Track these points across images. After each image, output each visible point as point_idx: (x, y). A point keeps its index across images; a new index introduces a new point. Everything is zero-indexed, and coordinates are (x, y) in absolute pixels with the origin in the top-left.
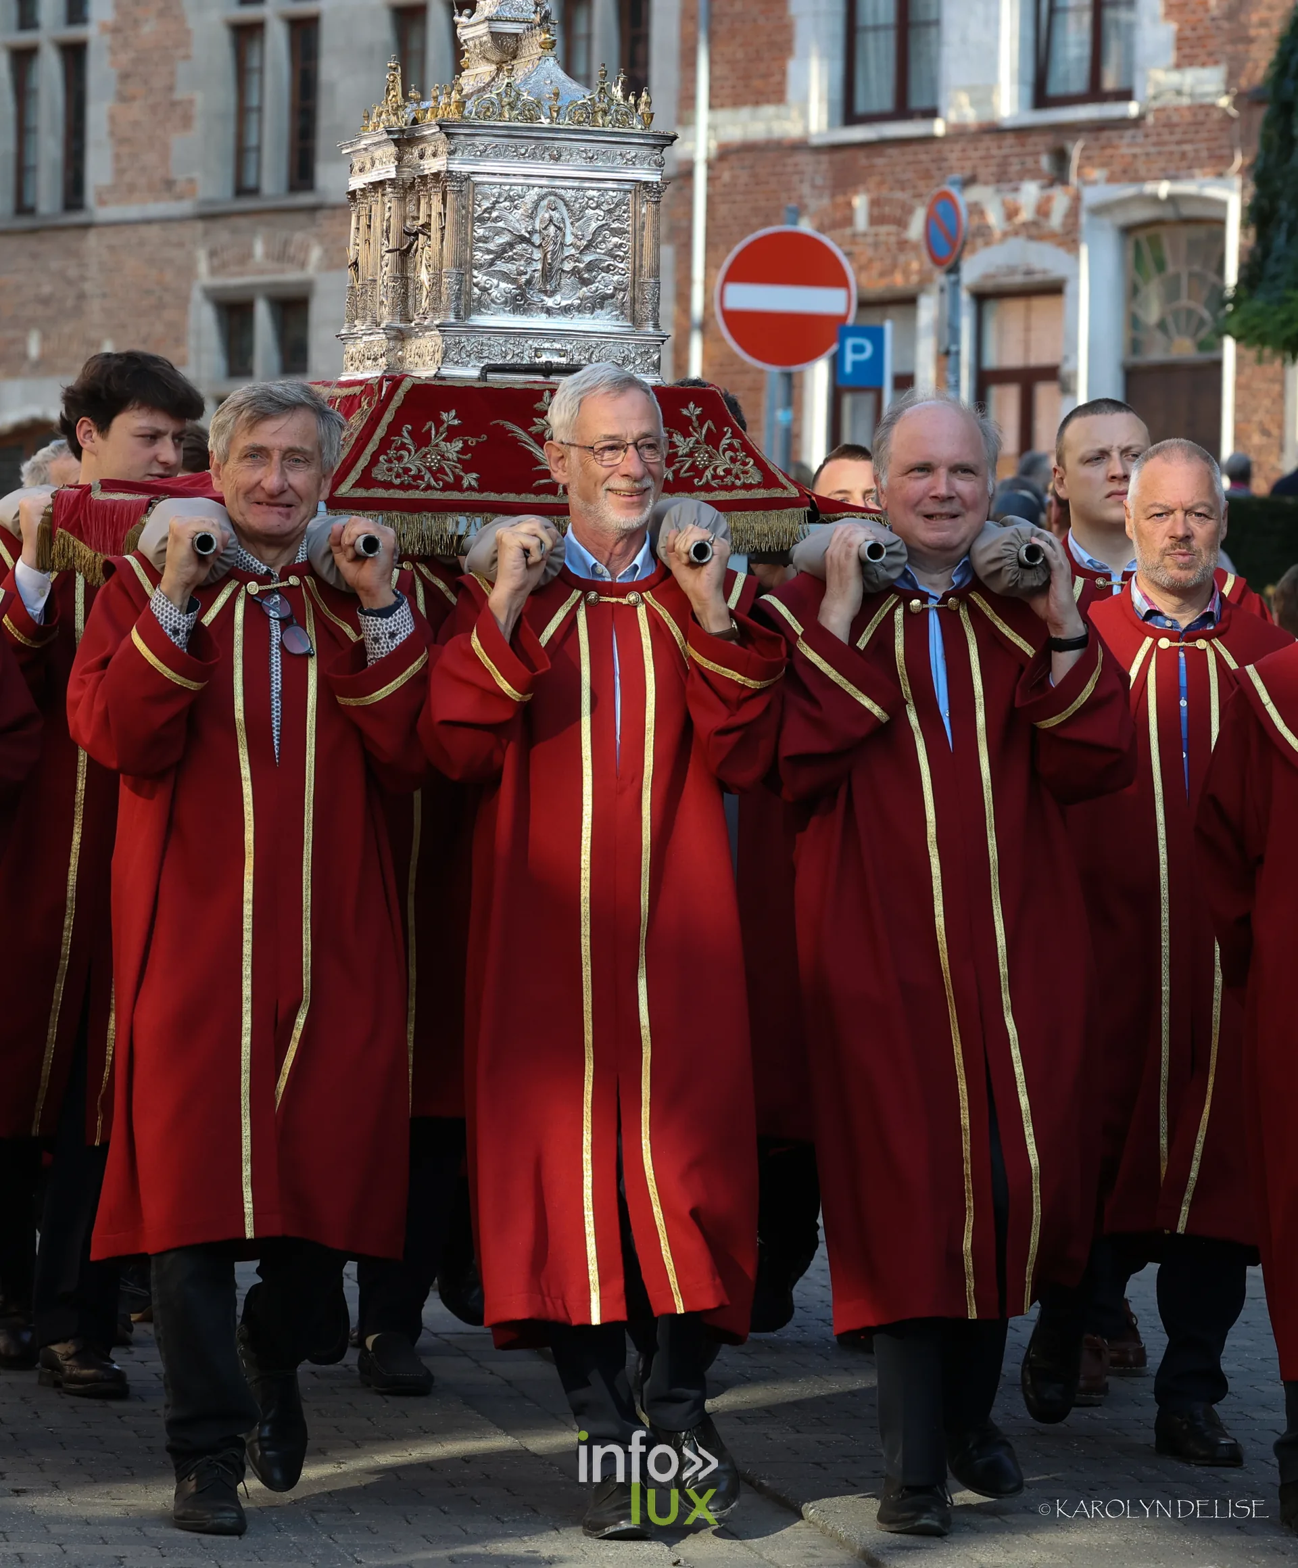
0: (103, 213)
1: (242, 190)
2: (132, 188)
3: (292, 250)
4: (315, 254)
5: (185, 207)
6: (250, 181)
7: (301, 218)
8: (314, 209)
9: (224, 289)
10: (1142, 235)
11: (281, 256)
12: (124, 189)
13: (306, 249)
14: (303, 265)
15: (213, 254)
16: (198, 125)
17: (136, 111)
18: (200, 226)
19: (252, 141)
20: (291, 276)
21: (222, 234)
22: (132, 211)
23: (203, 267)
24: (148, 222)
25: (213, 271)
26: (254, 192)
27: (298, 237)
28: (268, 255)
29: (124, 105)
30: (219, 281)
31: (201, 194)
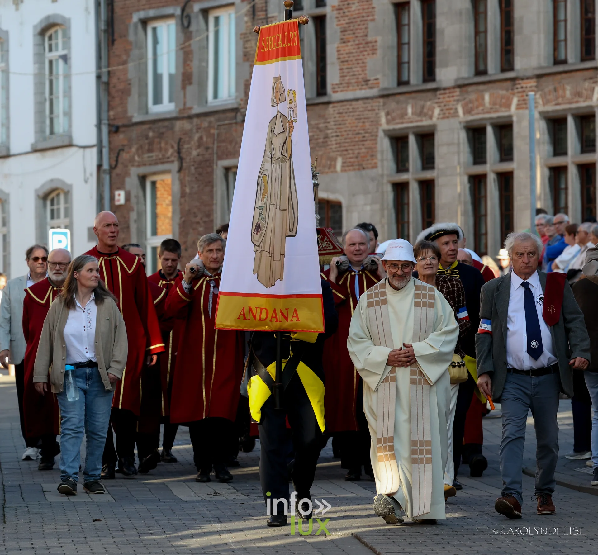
0: (335, 97)
1: (400, 83)
2: (349, 84)
3: (425, 110)
4: (437, 111)
5: (374, 92)
6: (405, 78)
7: (429, 95)
8: (435, 90)
9: (394, 130)
11: (421, 113)
12: (345, 85)
13: (432, 110)
14: (431, 117)
15: (388, 114)
16: (379, 52)
17: (350, 48)
18: (381, 100)
19: (405, 59)
20: (426, 122)
21: (392, 104)
22: (350, 95)
23: (383, 120)
24: (357, 100)
25: (388, 122)
26: (407, 83)
27: (429, 103)
28: (413, 114)
29: (344, 45)
30: (391, 127)
31: (382, 86)
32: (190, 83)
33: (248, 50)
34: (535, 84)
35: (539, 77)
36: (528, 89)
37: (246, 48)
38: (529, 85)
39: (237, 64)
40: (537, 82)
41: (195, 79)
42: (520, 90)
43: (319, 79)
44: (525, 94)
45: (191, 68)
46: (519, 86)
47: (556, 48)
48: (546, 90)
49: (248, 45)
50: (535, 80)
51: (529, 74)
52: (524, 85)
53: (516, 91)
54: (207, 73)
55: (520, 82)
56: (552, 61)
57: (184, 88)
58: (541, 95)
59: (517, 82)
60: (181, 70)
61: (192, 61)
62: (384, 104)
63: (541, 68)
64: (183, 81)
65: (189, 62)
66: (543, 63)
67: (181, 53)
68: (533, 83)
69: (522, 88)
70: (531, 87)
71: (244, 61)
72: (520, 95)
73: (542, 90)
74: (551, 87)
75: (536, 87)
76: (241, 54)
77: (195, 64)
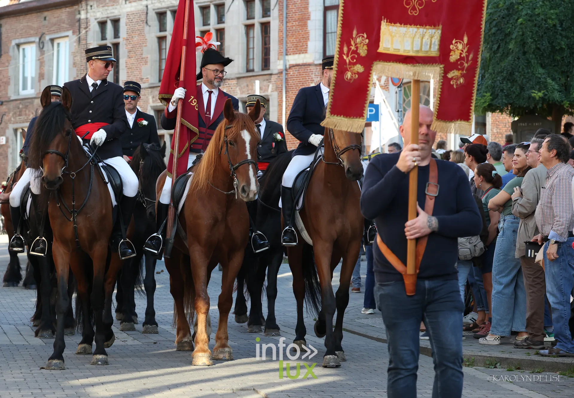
5: (146, 85)
9: (157, 106)
10: (406, 86)
15: (153, 97)
16: (149, 63)
17: (133, 60)
23: (151, 101)
25: (153, 102)
29: (129, 59)
30: (155, 104)
31: (150, 82)
32: (43, 79)
33: (76, 61)
34: (236, 82)
35: (238, 78)
36: (232, 85)
37: (74, 60)
38: (233, 83)
39: (70, 69)
40: (237, 81)
41: (46, 77)
42: (227, 85)
43: (115, 78)
44: (230, 88)
45: (44, 71)
46: (227, 83)
47: (248, 63)
48: (242, 86)
49: (76, 58)
50: (236, 80)
51: (233, 77)
52: (230, 83)
53: (225, 86)
54: (52, 73)
55: (228, 81)
56: (245, 70)
57: (40, 81)
58: (239, 89)
59: (226, 81)
60: (38, 72)
61: (44, 67)
62: (151, 92)
63: (239, 73)
64: (39, 77)
65: (42, 68)
66: (241, 71)
67: (38, 62)
68: (235, 82)
69: (229, 84)
70: (233, 84)
71: (73, 67)
72: (227, 88)
73: (240, 86)
74: (245, 84)
75: (237, 84)
76: (72, 63)
77: (46, 69)
